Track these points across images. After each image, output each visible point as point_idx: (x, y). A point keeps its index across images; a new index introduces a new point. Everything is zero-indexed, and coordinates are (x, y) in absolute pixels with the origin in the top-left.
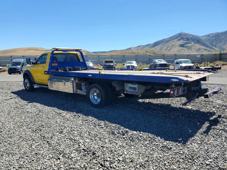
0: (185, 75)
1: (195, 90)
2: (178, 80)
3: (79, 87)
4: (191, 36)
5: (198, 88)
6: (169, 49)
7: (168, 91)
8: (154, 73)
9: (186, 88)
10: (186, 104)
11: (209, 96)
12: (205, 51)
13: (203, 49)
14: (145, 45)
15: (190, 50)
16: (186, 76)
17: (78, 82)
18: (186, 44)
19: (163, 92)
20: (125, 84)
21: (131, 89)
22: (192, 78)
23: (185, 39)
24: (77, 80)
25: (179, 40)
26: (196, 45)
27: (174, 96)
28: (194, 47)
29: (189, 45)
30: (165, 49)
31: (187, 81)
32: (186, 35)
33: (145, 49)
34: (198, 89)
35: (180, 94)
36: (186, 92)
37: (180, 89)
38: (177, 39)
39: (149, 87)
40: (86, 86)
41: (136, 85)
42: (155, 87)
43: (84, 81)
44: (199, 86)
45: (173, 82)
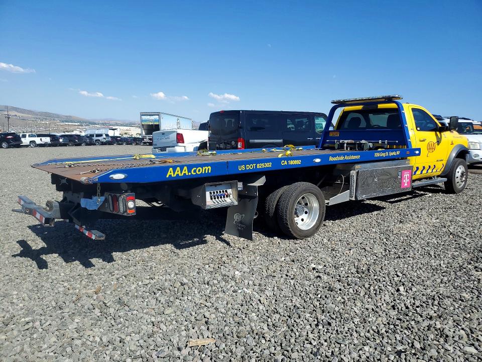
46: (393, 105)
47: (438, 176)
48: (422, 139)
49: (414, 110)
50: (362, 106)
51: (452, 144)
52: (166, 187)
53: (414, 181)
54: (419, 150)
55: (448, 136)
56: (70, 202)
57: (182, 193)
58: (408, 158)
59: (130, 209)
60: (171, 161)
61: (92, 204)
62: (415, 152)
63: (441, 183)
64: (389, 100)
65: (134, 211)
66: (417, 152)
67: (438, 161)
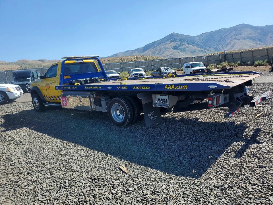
0: (225, 79)
1: (239, 98)
2: (217, 87)
3: (97, 102)
4: (184, 37)
5: (242, 94)
6: (161, 53)
7: (205, 100)
8: (188, 80)
9: (227, 96)
10: (229, 116)
11: (256, 104)
12: (200, 53)
13: (198, 50)
14: (134, 50)
15: (184, 52)
16: (227, 80)
17: (96, 97)
18: (179, 45)
19: (200, 102)
20: (153, 96)
21: (160, 102)
22: (233, 82)
23: (178, 40)
24: (95, 95)
25: (172, 42)
26: (190, 46)
27: (213, 107)
28: (188, 48)
29: (183, 47)
30: (157, 53)
31: (228, 86)
32: (178, 35)
33: (134, 54)
34: (242, 96)
35: (220, 103)
36: (227, 101)
37: (220, 96)
38: (169, 41)
39: (183, 97)
40: (106, 101)
41: (166, 96)
42: (190, 97)
43: (103, 95)
44: (243, 92)
45: (211, 90)
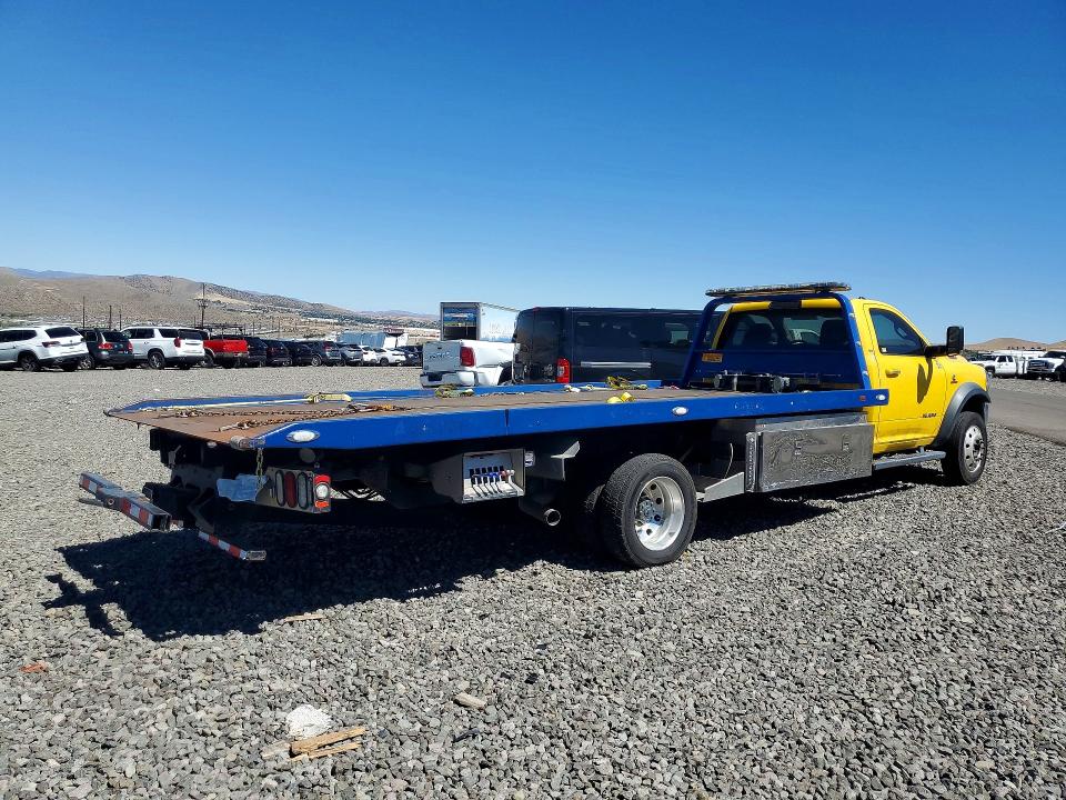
46: (833, 302)
47: (927, 448)
48: (891, 371)
49: (873, 312)
50: (768, 303)
51: (954, 382)
52: (382, 458)
53: (877, 456)
54: (885, 392)
55: (945, 365)
56: (188, 486)
57: (413, 471)
58: (865, 409)
59: (320, 500)
60: (389, 407)
61: (241, 489)
62: (877, 398)
63: (933, 461)
64: (824, 291)
65: (327, 503)
66: (882, 397)
67: (925, 416)
